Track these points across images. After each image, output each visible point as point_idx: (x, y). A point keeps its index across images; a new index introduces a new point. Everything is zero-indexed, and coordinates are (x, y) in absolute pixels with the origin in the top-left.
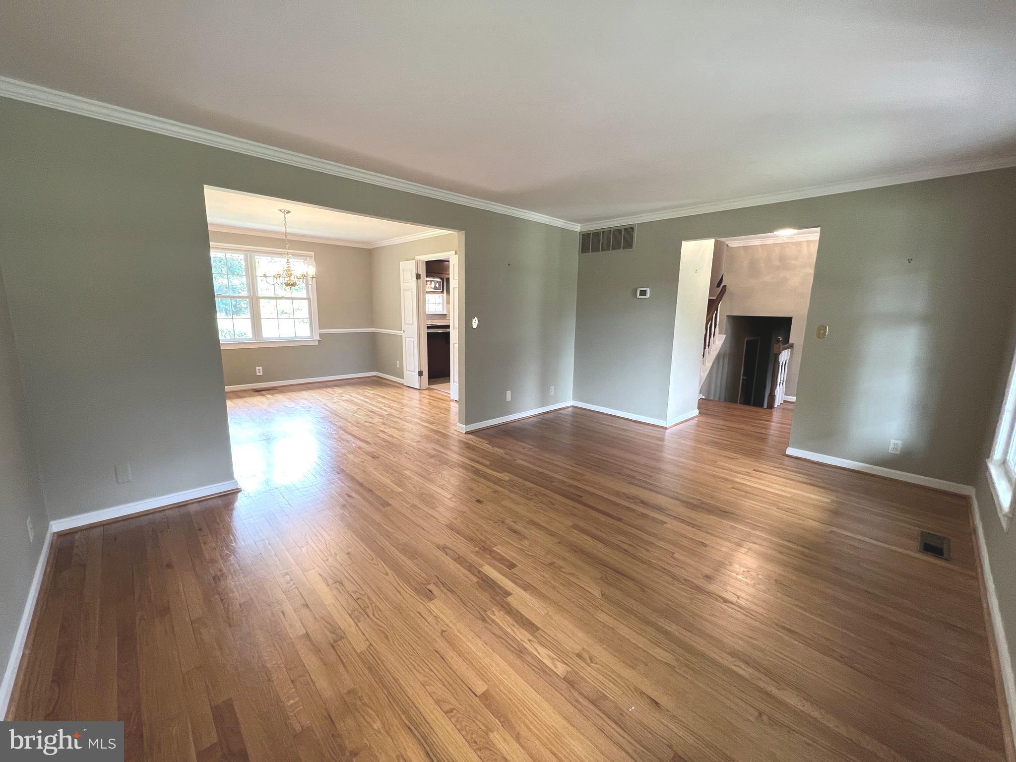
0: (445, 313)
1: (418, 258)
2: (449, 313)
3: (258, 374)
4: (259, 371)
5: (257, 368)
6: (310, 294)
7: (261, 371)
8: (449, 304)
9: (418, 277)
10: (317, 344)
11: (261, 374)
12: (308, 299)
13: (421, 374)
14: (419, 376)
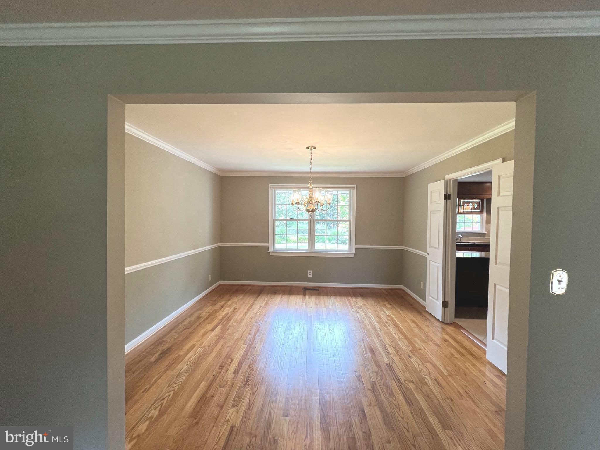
0: (484, 231)
1: (448, 177)
2: (489, 232)
3: (309, 276)
4: (310, 273)
5: (309, 271)
6: (351, 218)
7: (311, 273)
8: (490, 223)
9: (447, 197)
10: (353, 257)
11: (311, 276)
12: (350, 221)
13: (445, 304)
14: (443, 306)
